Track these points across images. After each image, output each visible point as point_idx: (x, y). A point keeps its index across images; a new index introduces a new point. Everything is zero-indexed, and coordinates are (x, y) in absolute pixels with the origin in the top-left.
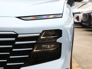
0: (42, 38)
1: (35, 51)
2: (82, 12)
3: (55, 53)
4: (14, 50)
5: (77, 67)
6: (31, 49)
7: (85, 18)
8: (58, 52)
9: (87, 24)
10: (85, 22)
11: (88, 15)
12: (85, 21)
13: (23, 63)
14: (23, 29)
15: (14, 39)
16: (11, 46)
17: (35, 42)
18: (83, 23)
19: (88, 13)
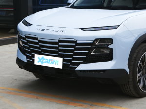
14: (81, 37)
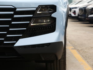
0: (38, 12)
1: (32, 24)
2: (78, 7)
3: (51, 27)
4: (13, 23)
5: (72, 49)
6: (29, 22)
7: (81, 12)
8: (53, 26)
9: (83, 17)
10: (81, 16)
11: (83, 9)
12: (81, 14)
13: (21, 35)
15: (12, 13)
16: (10, 19)
17: (31, 16)
18: (79, 17)
19: (84, 8)
